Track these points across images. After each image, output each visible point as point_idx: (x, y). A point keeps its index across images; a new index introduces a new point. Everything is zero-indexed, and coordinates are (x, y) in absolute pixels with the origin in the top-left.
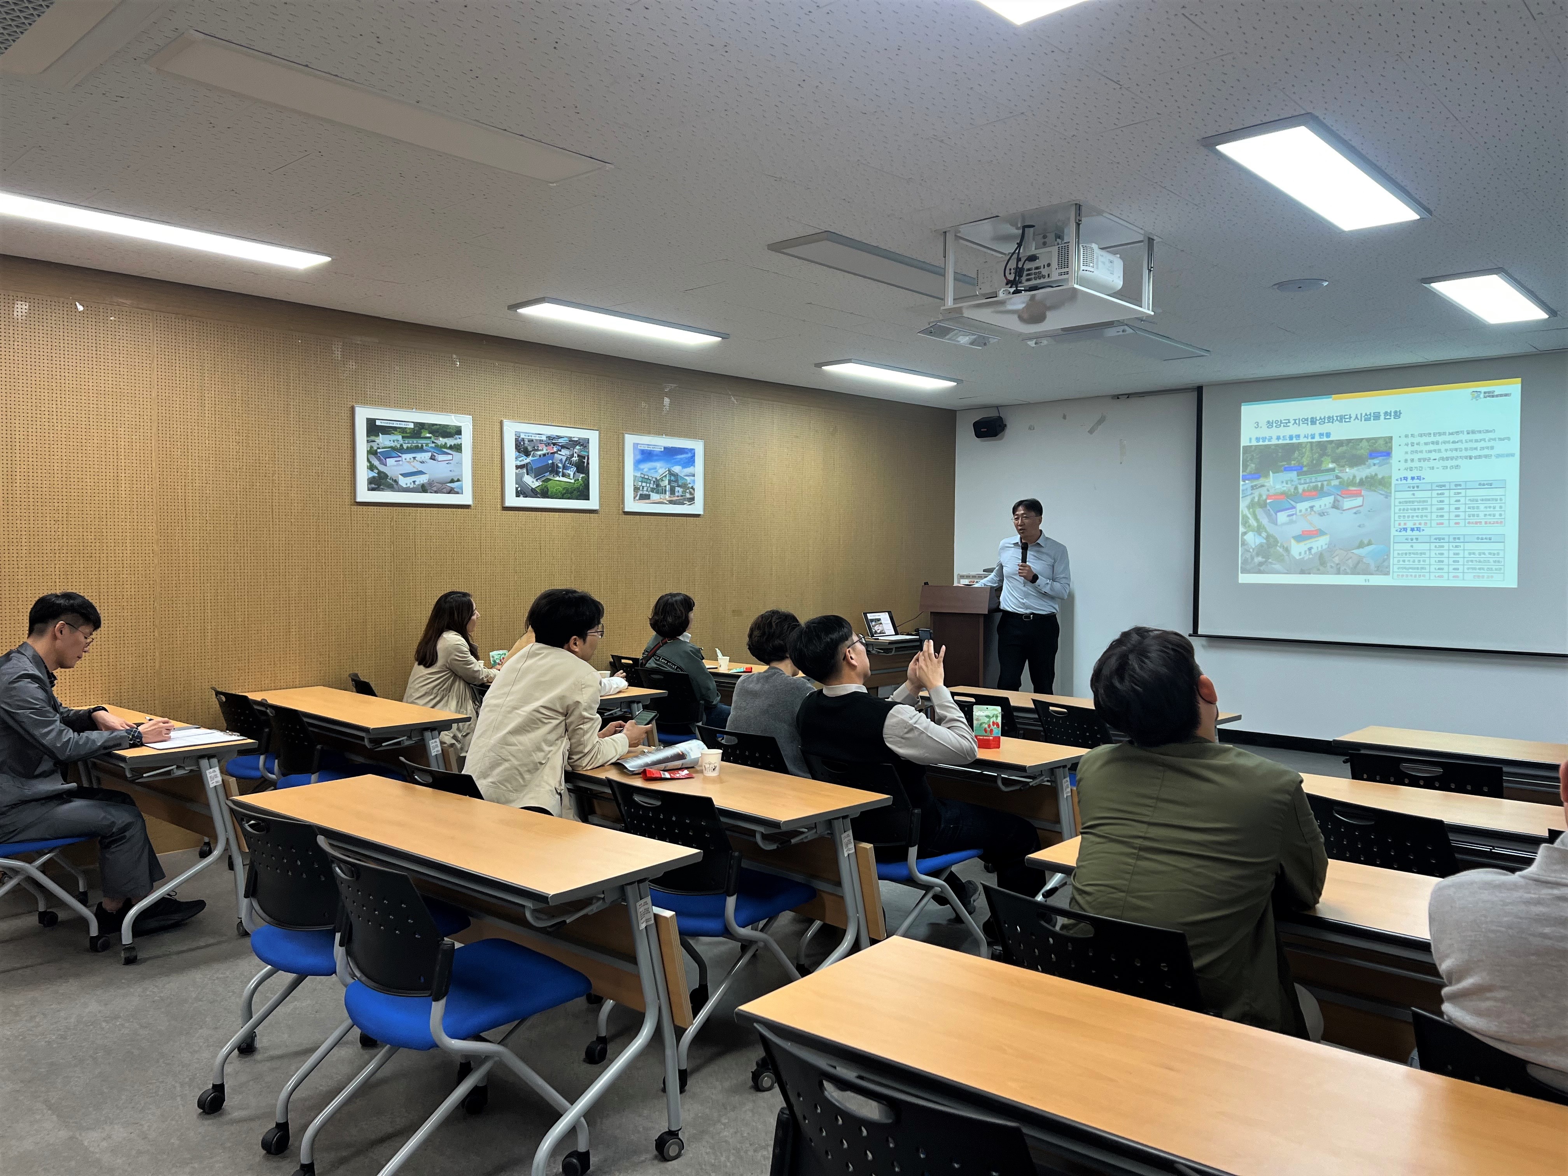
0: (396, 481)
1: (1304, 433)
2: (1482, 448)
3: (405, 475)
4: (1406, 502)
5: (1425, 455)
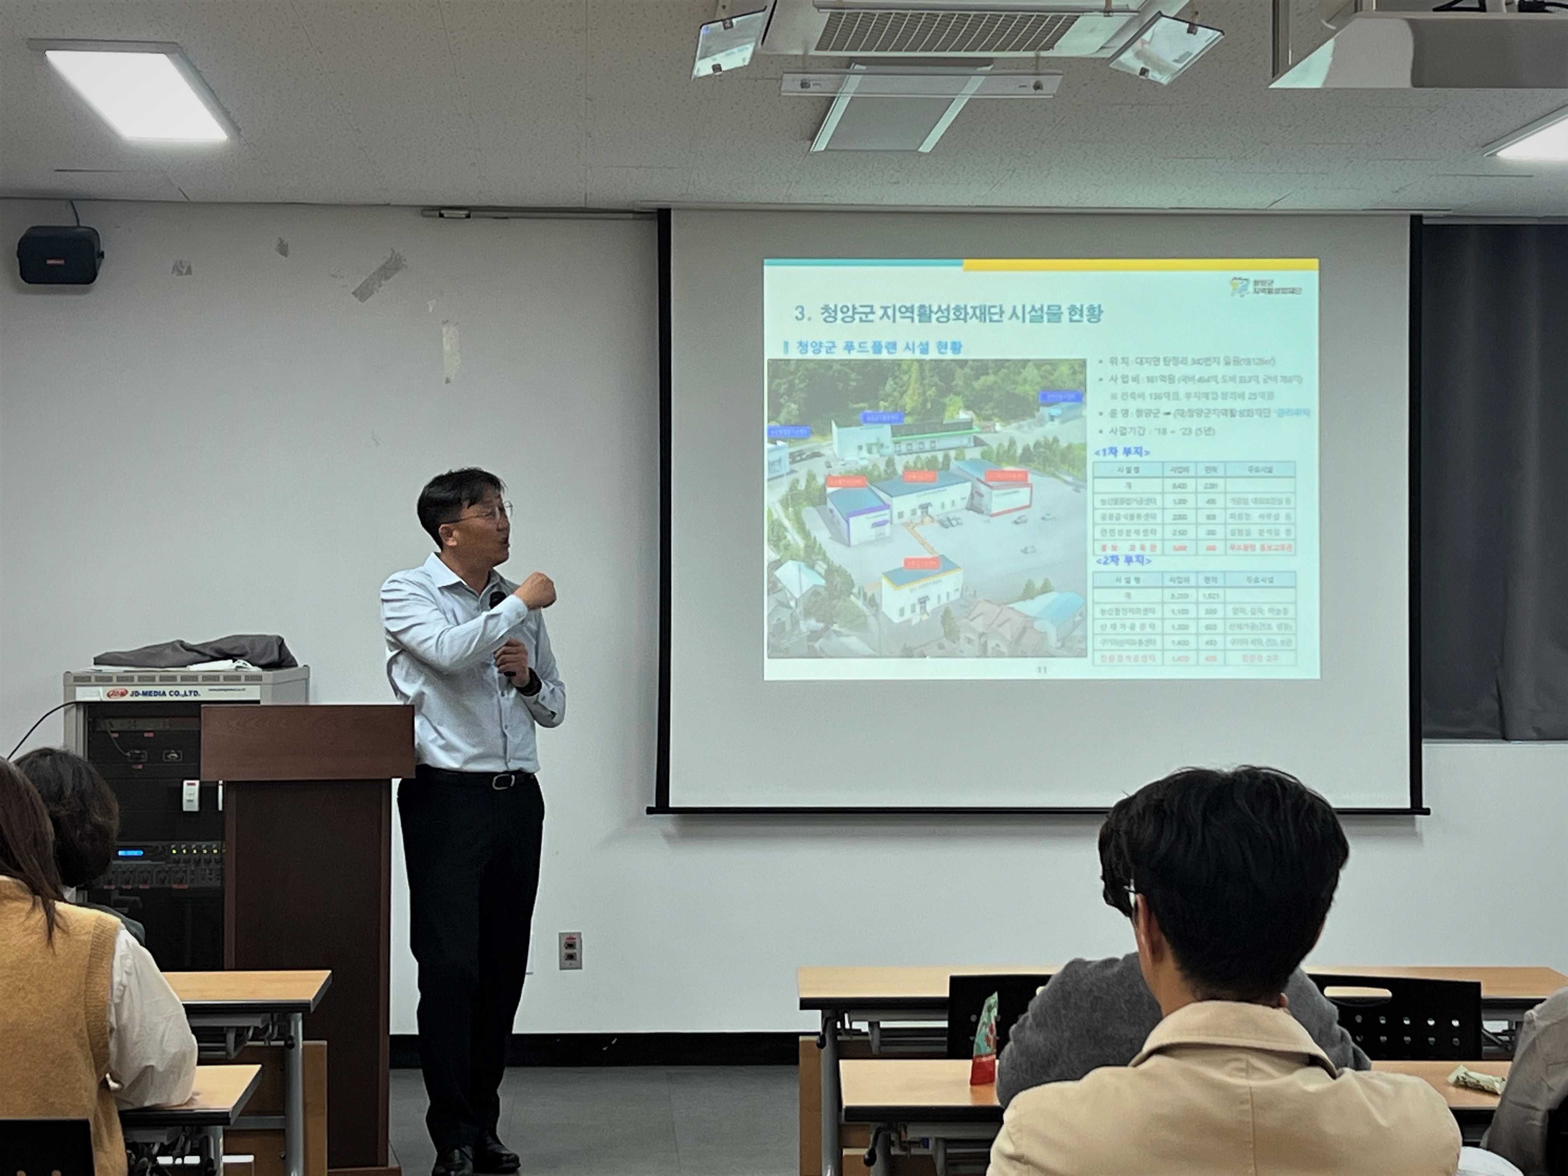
1: (906, 341)
2: (1253, 396)
4: (1116, 501)
5: (1147, 404)
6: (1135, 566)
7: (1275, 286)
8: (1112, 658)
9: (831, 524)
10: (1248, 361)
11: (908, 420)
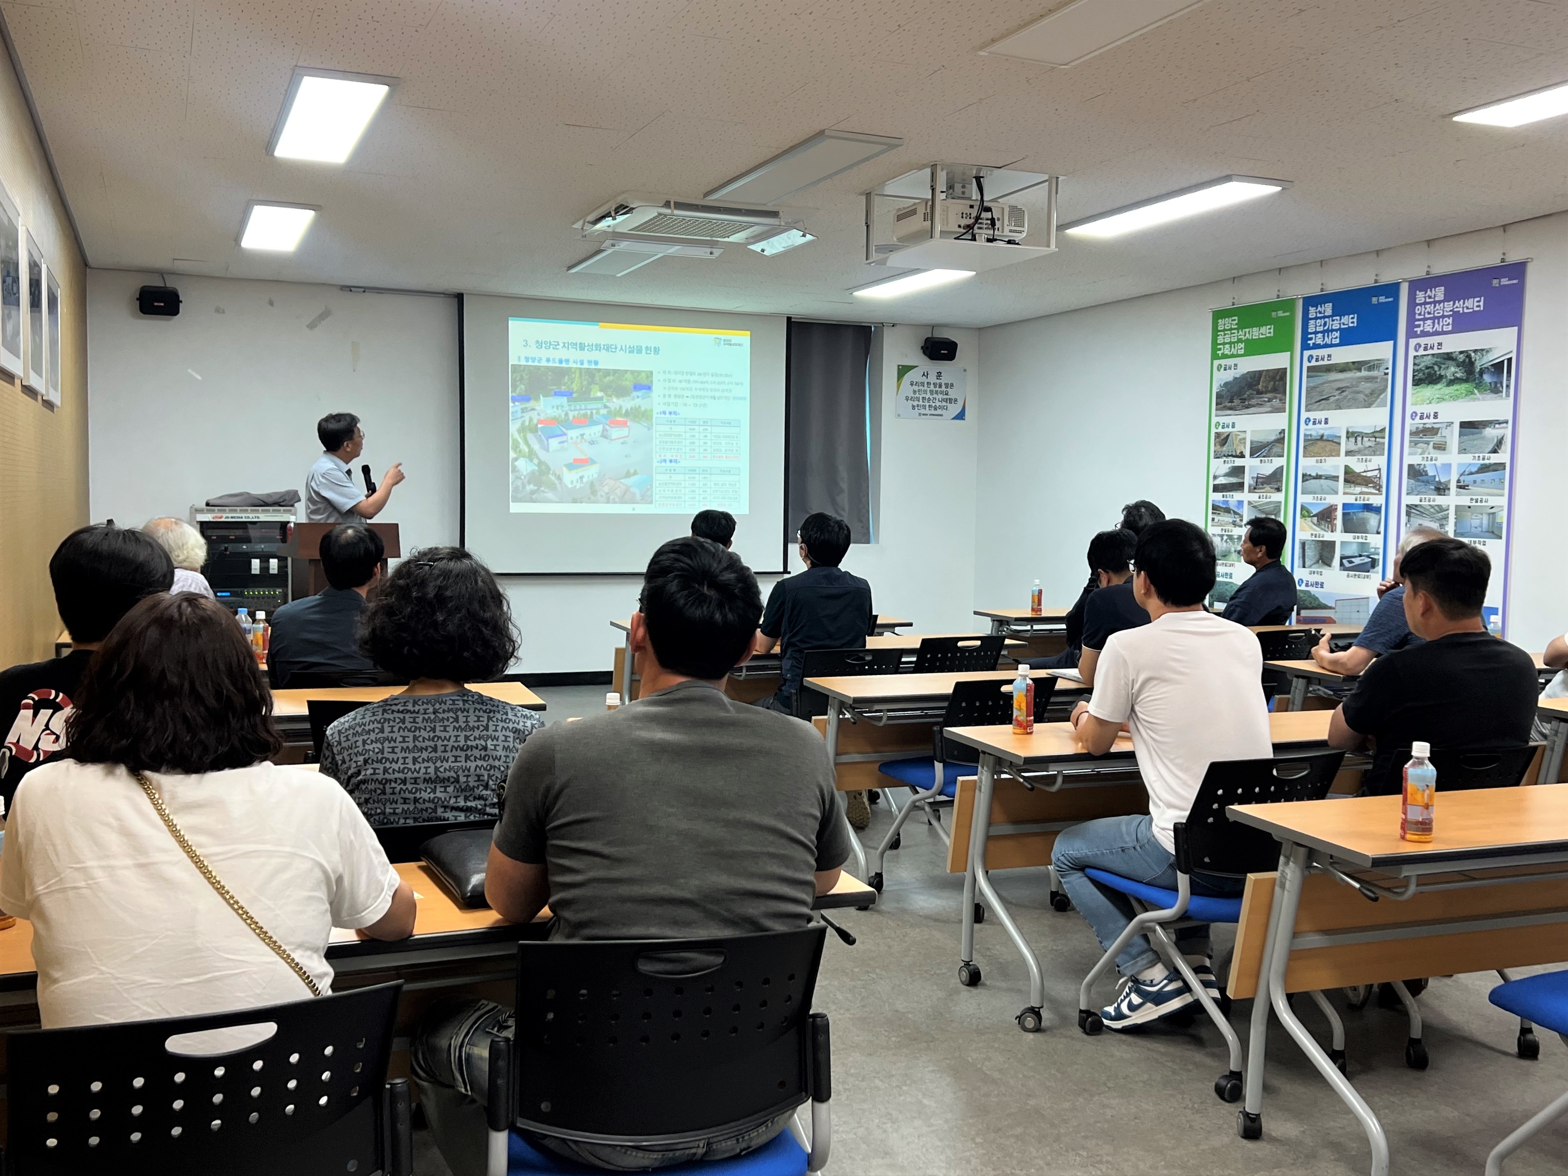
1: (574, 359)
4: (665, 435)
5: (680, 392)
6: (673, 464)
7: (733, 342)
8: (663, 504)
9: (540, 441)
10: (721, 375)
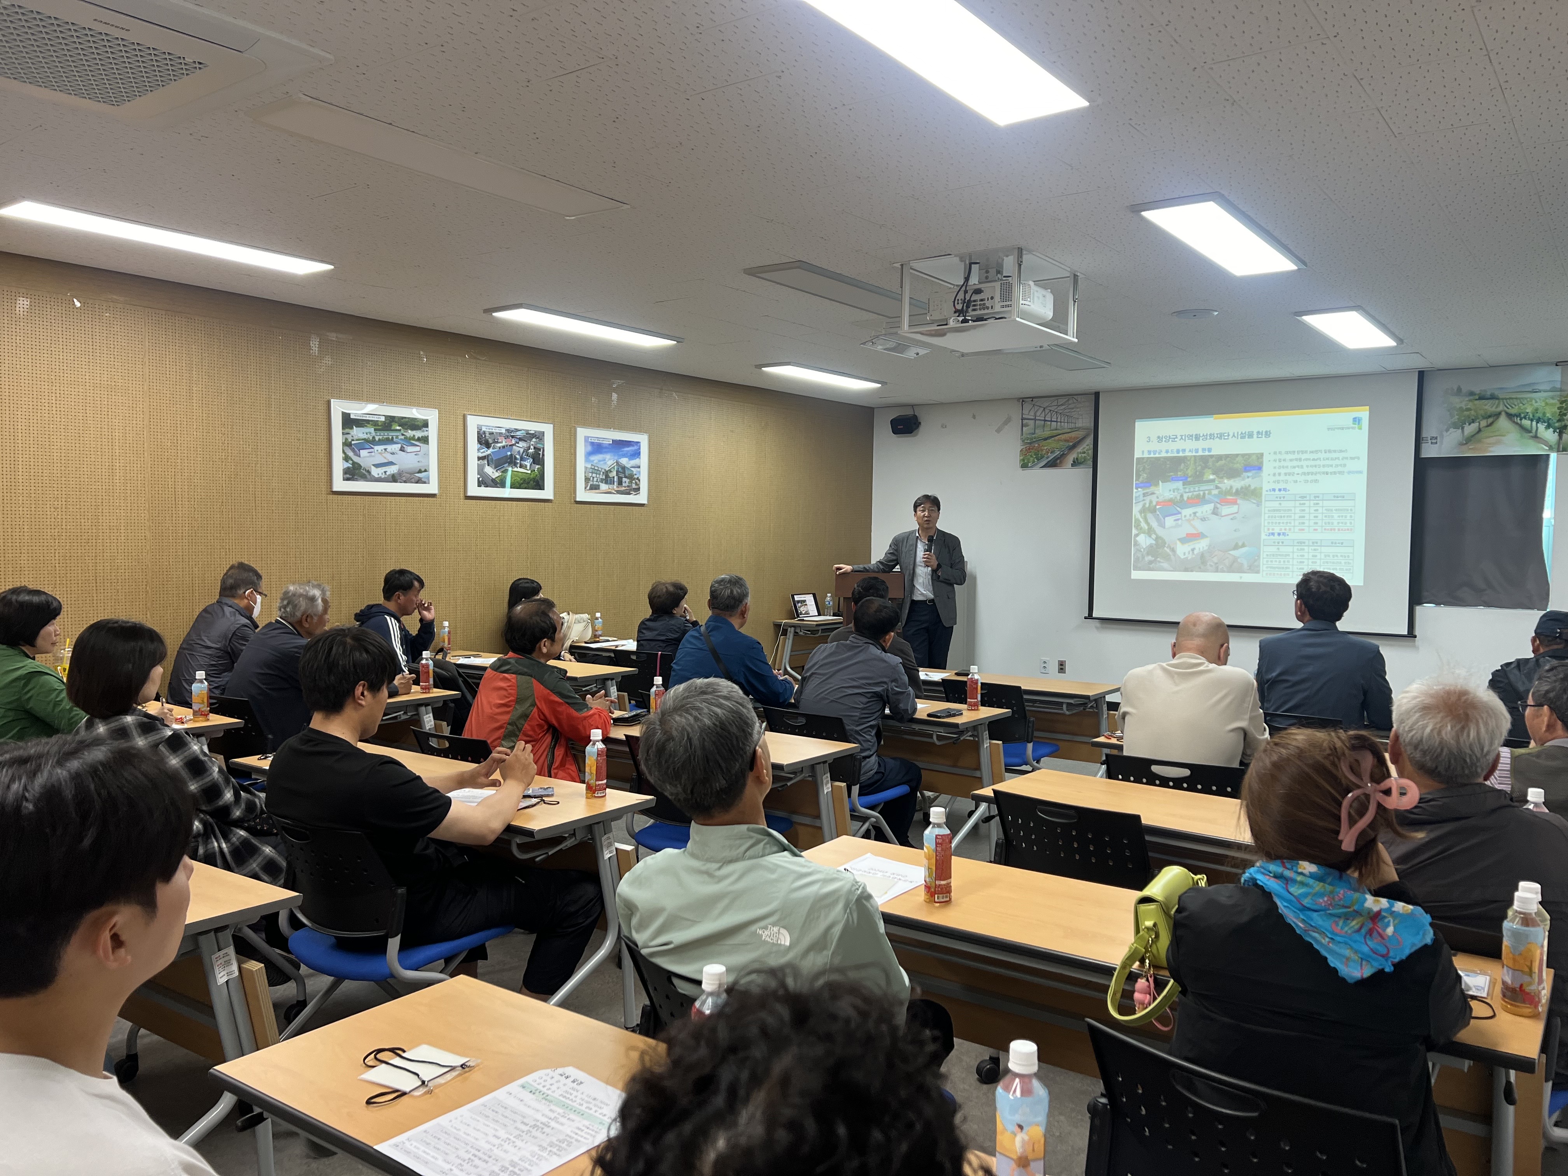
0: (369, 472)
1: (1189, 448)
2: (1337, 466)
3: (377, 466)
4: (1274, 510)
8: (1270, 574)
9: (1158, 520)
10: (1335, 451)
11: (1189, 479)
